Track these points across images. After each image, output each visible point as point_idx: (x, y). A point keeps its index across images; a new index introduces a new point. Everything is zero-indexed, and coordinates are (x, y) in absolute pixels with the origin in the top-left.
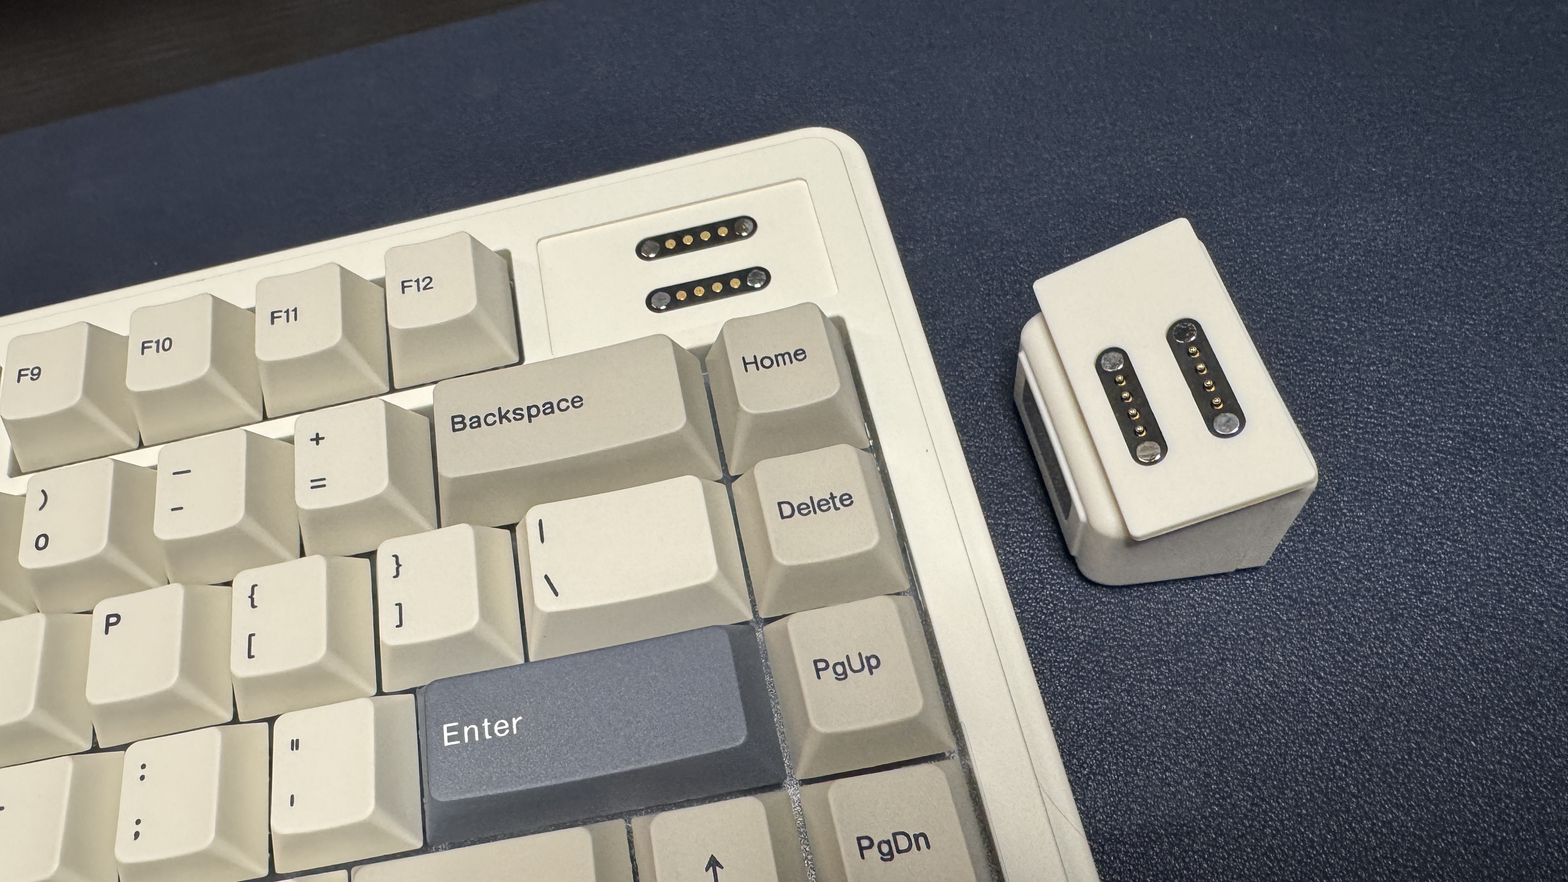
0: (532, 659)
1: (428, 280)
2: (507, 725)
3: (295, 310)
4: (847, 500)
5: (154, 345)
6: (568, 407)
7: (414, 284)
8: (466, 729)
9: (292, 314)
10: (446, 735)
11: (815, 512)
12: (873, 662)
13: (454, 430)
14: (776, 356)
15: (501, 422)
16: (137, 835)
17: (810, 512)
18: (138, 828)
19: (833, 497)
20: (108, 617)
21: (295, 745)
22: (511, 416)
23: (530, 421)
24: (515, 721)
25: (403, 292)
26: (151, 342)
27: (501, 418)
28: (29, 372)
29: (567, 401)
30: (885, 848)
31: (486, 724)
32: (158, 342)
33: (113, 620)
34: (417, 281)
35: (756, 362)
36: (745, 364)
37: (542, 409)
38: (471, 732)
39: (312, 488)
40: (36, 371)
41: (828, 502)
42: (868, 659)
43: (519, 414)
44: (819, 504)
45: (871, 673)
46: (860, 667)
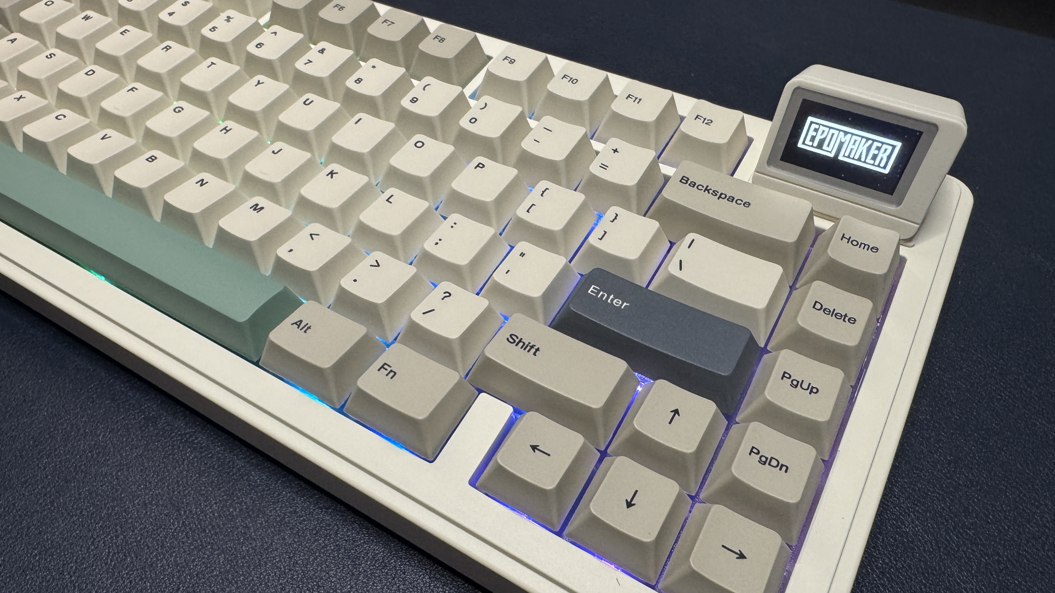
0: (649, 288)
1: (710, 121)
2: (621, 303)
3: (640, 100)
4: (853, 321)
5: (569, 79)
6: (741, 204)
7: (703, 119)
8: (601, 293)
9: (638, 100)
10: (591, 289)
11: (832, 316)
12: (815, 390)
13: (681, 181)
14: (861, 243)
15: (704, 191)
16: (437, 244)
17: (829, 314)
18: (439, 241)
19: (846, 316)
20: (480, 163)
21: (522, 255)
22: (711, 191)
23: (718, 199)
24: (625, 304)
25: (695, 119)
26: (568, 76)
27: (706, 189)
28: (510, 59)
29: (742, 201)
30: (763, 459)
31: (612, 297)
32: (571, 78)
33: (481, 166)
34: (705, 119)
35: (849, 240)
36: (843, 237)
37: (728, 197)
38: (603, 296)
39: (600, 166)
40: (513, 61)
41: (842, 316)
42: (813, 388)
43: (715, 193)
44: (836, 315)
45: (810, 393)
46: (806, 388)
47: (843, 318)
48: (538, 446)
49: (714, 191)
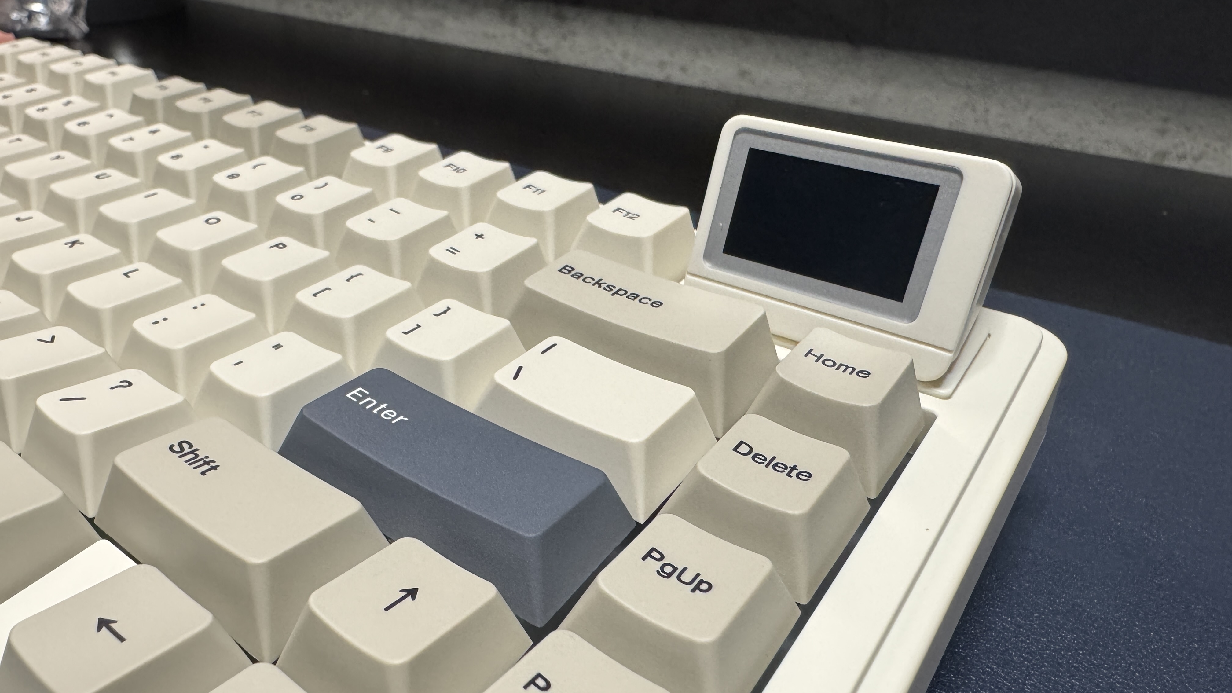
1: (636, 216)
2: (394, 415)
3: (544, 191)
4: (805, 476)
5: (455, 168)
6: (647, 303)
7: (625, 213)
8: (369, 399)
9: (539, 191)
10: (355, 392)
11: (767, 466)
12: (704, 587)
13: (560, 270)
14: (841, 365)
15: (593, 285)
17: (762, 463)
19: (794, 468)
20: (281, 243)
21: (278, 346)
22: (603, 286)
23: (614, 295)
24: (401, 418)
25: (614, 212)
27: (597, 283)
28: (386, 149)
29: (650, 300)
31: (384, 406)
32: (458, 168)
33: (280, 246)
34: (629, 213)
35: (819, 357)
36: (809, 353)
37: (628, 294)
38: (369, 403)
39: (447, 250)
40: (389, 150)
41: (786, 468)
42: (702, 582)
43: (610, 288)
44: (776, 464)
45: (693, 591)
46: (688, 581)
47: (787, 471)
48: (115, 622)
49: (608, 286)
